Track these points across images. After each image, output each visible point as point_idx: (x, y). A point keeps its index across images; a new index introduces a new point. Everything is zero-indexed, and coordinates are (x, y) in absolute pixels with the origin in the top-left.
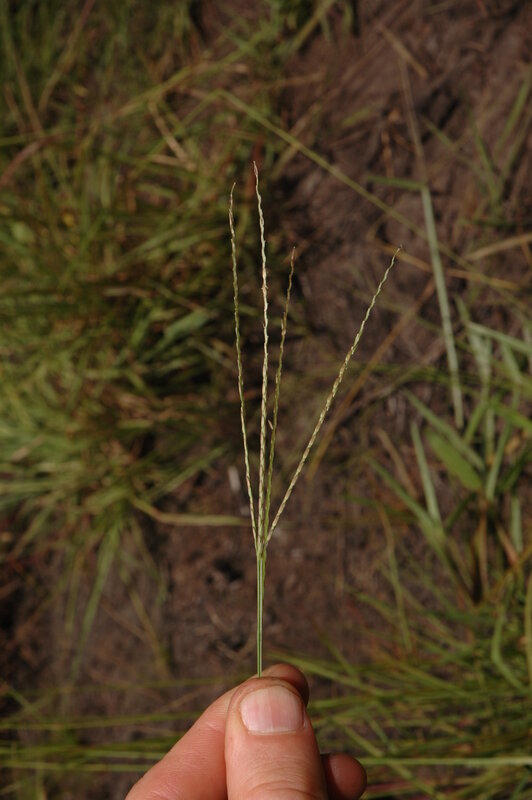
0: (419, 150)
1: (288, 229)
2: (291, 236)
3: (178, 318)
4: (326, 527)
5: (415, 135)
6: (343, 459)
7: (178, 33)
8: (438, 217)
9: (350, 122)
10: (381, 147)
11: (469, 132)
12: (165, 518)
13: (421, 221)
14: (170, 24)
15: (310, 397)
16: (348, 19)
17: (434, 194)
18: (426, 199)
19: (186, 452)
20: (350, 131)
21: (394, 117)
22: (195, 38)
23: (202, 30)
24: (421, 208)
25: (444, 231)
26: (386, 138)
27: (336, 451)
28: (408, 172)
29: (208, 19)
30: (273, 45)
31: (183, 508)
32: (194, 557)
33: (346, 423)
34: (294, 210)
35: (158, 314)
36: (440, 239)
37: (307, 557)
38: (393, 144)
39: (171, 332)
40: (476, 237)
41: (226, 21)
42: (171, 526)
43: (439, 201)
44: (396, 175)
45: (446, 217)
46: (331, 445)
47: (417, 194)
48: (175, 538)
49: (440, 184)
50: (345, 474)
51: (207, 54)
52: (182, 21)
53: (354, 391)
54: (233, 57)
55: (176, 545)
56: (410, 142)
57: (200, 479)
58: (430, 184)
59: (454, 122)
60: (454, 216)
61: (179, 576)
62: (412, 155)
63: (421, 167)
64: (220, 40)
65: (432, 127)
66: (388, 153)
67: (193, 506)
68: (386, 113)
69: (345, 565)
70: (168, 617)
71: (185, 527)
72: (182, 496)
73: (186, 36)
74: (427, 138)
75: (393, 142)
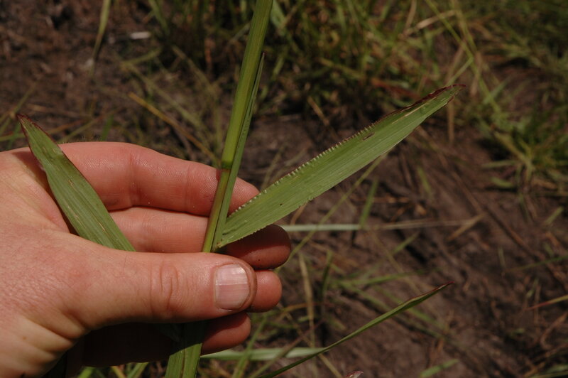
0: (391, 226)
5: (405, 225)
8: (334, 234)
9: (420, 172)
10: (396, 196)
16: (498, 181)
17: (354, 234)
18: (349, 227)
20: (413, 172)
21: (420, 209)
22: (499, 60)
23: (503, 66)
25: (323, 237)
26: (403, 200)
28: (374, 214)
29: (513, 73)
30: (488, 121)
36: (317, 233)
40: (314, 264)
43: (348, 238)
44: (374, 206)
45: (333, 241)
47: (355, 221)
49: (360, 240)
53: (199, 145)
56: (397, 220)
57: (144, 7)
59: (409, 258)
60: (334, 248)
62: (387, 221)
63: (377, 226)
64: (496, 81)
66: (392, 200)
73: (501, 53)
74: (400, 235)
75: (399, 205)
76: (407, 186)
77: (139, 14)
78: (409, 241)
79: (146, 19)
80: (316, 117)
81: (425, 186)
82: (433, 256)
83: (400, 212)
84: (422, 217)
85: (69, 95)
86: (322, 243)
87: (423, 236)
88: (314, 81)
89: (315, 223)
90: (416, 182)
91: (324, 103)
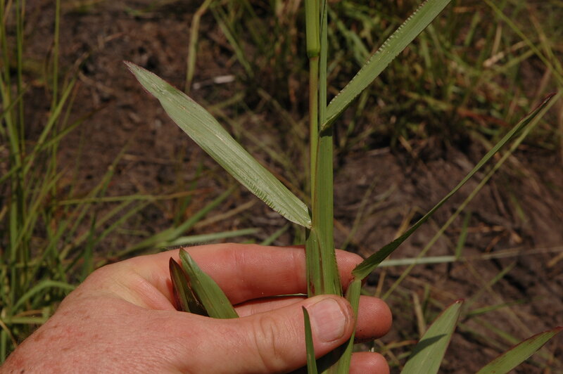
0: (487, 256)
1: (428, 142)
2: (422, 144)
8: (429, 267)
9: (513, 200)
10: (491, 225)
11: (499, 300)
12: (196, 18)
13: (428, 254)
17: (450, 266)
18: (446, 259)
19: (251, 41)
21: (516, 238)
25: (419, 271)
26: (497, 229)
28: (468, 245)
31: (203, 35)
32: (162, 39)
39: (351, 35)
44: (469, 235)
56: (492, 250)
59: (508, 287)
60: (431, 281)
61: (148, 27)
62: (483, 251)
63: (473, 256)
66: (486, 230)
67: (205, 43)
68: (519, 231)
71: (188, 35)
72: (213, 36)
74: (497, 264)
75: (494, 234)
76: (501, 215)
77: (222, 59)
78: (506, 270)
79: (229, 62)
80: (404, 150)
81: (519, 213)
82: (532, 284)
83: (495, 241)
84: (517, 245)
85: (159, 143)
86: (418, 276)
87: (520, 264)
88: (399, 114)
89: (410, 256)
90: (509, 210)
91: (411, 136)
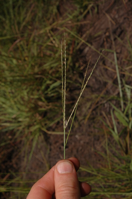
1: (81, 62)
2: (81, 63)
3: (53, 83)
4: (89, 135)
5: (112, 38)
6: (93, 118)
7: (54, 14)
8: (118, 59)
9: (96, 35)
11: (126, 38)
12: (49, 133)
13: (114, 60)
14: (52, 11)
15: (86, 103)
16: (96, 10)
17: (117, 53)
18: (115, 54)
19: (54, 116)
20: (96, 37)
21: (107, 34)
22: (58, 15)
23: (60, 13)
24: (114, 57)
25: (119, 62)
26: (105, 39)
27: (92, 117)
28: (110, 48)
29: (62, 10)
30: (77, 16)
31: (54, 130)
32: (56, 142)
33: (94, 110)
34: (82, 57)
35: (48, 82)
36: (118, 64)
37: (84, 143)
38: (107, 41)
39: (51, 87)
40: (127, 64)
41: (66, 10)
42: (51, 135)
43: (118, 55)
44: (108, 48)
45: (120, 59)
46: (91, 115)
47: (113, 53)
48: (52, 138)
49: (119, 51)
50: (94, 122)
51: (61, 18)
52: (55, 10)
53: (96, 102)
54: (68, 19)
55: (52, 140)
56: (111, 41)
57: (58, 123)
58: (116, 51)
59: (122, 36)
60: (122, 59)
62: (112, 44)
63: (114, 46)
64: (65, 15)
65: (117, 37)
66: (105, 43)
67: (56, 130)
68: (105, 33)
69: (94, 145)
70: (49, 157)
71: (54, 135)
72: (54, 127)
73: (56, 14)
76: (100, 39)
81: (100, 33)
82: (121, 28)
